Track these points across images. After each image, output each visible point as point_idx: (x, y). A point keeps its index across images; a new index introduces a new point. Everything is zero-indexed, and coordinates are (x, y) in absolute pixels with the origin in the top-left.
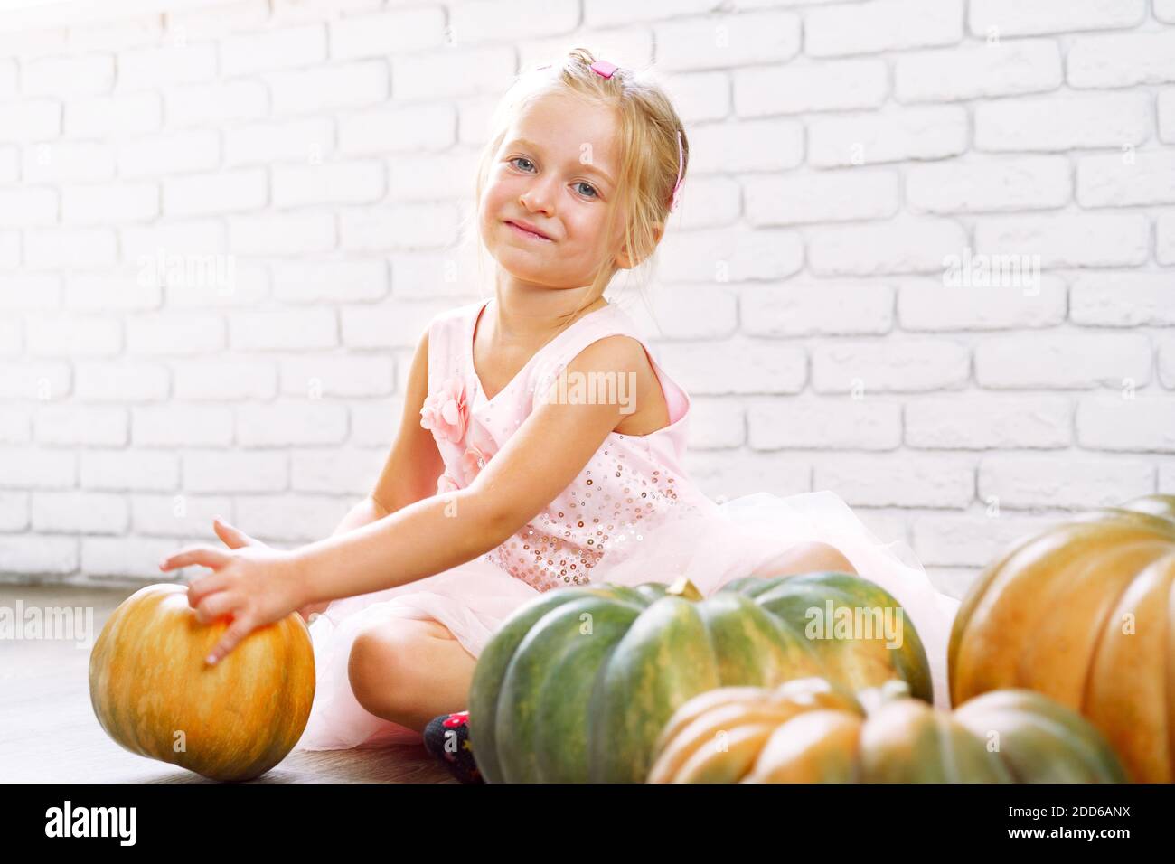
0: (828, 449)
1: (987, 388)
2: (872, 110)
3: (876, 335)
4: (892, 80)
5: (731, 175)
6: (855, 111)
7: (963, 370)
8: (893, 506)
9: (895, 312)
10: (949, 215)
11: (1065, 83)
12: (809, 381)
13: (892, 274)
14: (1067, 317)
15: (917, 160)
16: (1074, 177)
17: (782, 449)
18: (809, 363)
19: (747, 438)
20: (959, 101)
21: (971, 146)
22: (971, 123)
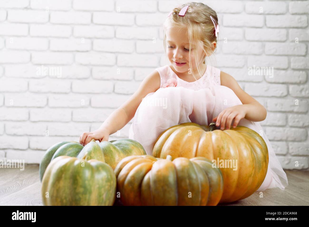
0: (52, 121)
1: (94, 107)
2: (67, 38)
3: (66, 93)
4: (73, 31)
5: (27, 50)
6: (64, 38)
7: (88, 103)
8: (69, 136)
9: (71, 88)
10: (86, 65)
11: (115, 37)
12: (47, 104)
13: (71, 79)
14: (114, 91)
15: (78, 51)
16: (116, 59)
17: (39, 121)
18: (48, 100)
19: (29, 118)
20: (89, 38)
21: (92, 49)
22: (92, 43)
